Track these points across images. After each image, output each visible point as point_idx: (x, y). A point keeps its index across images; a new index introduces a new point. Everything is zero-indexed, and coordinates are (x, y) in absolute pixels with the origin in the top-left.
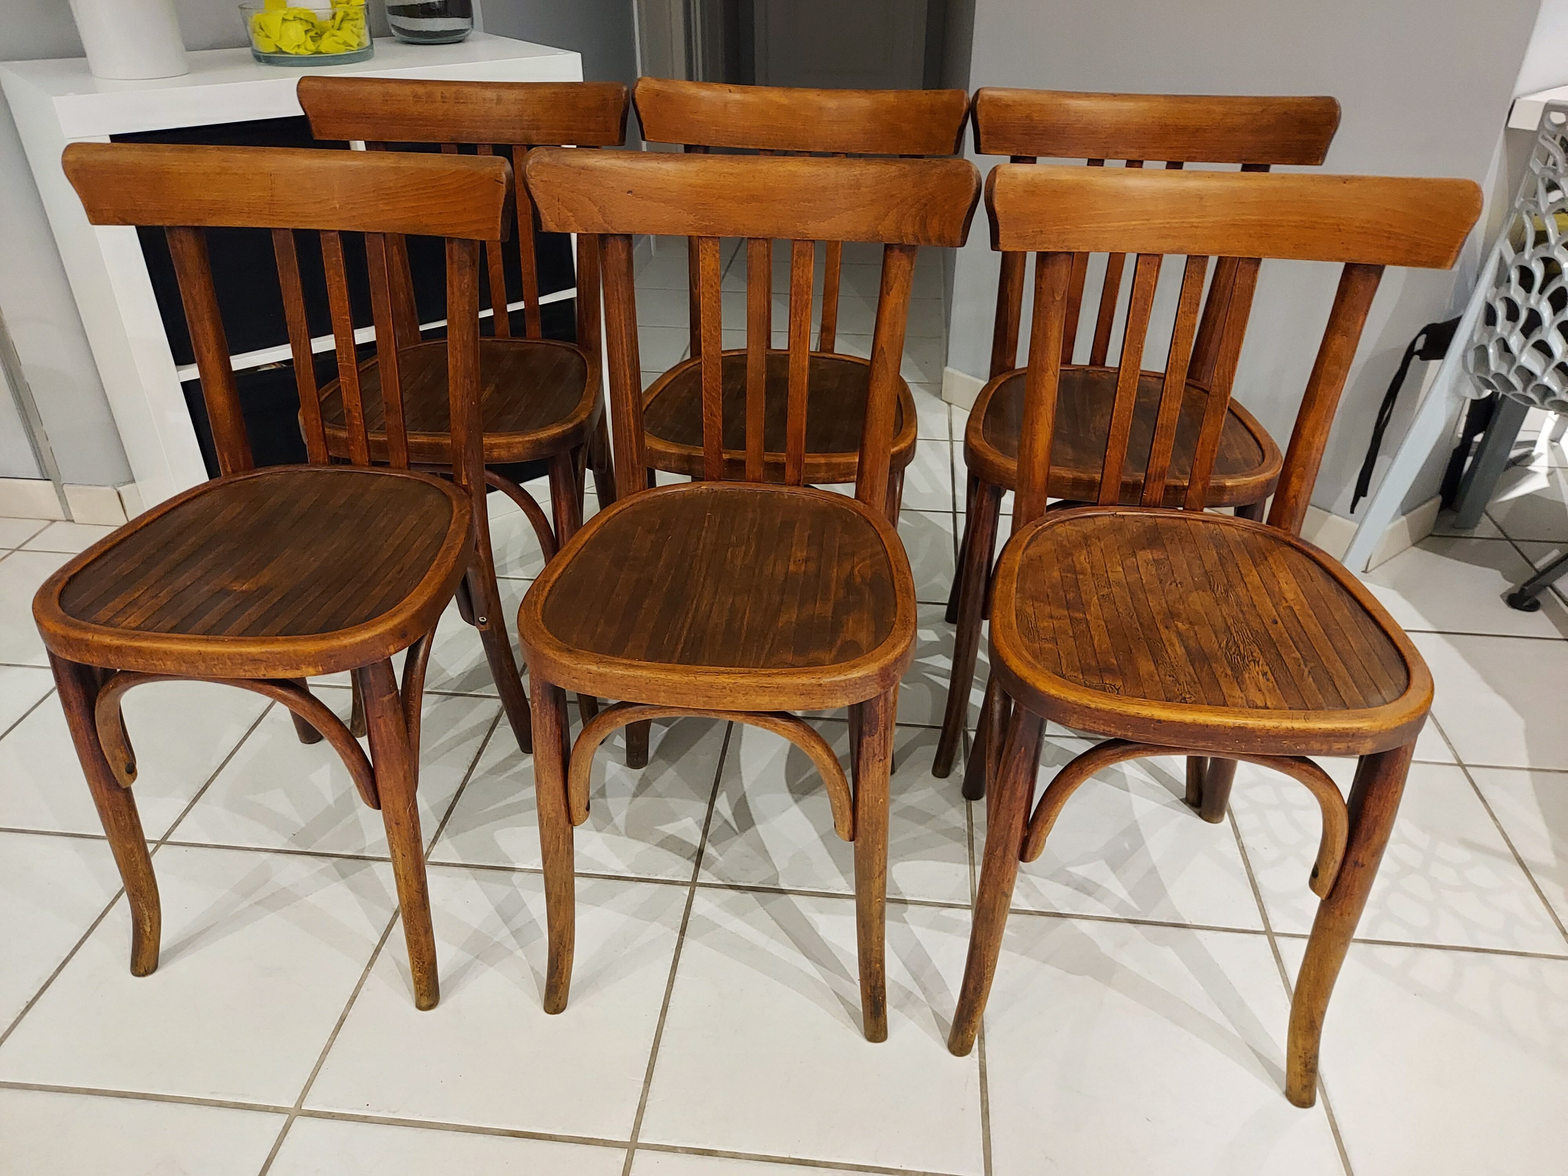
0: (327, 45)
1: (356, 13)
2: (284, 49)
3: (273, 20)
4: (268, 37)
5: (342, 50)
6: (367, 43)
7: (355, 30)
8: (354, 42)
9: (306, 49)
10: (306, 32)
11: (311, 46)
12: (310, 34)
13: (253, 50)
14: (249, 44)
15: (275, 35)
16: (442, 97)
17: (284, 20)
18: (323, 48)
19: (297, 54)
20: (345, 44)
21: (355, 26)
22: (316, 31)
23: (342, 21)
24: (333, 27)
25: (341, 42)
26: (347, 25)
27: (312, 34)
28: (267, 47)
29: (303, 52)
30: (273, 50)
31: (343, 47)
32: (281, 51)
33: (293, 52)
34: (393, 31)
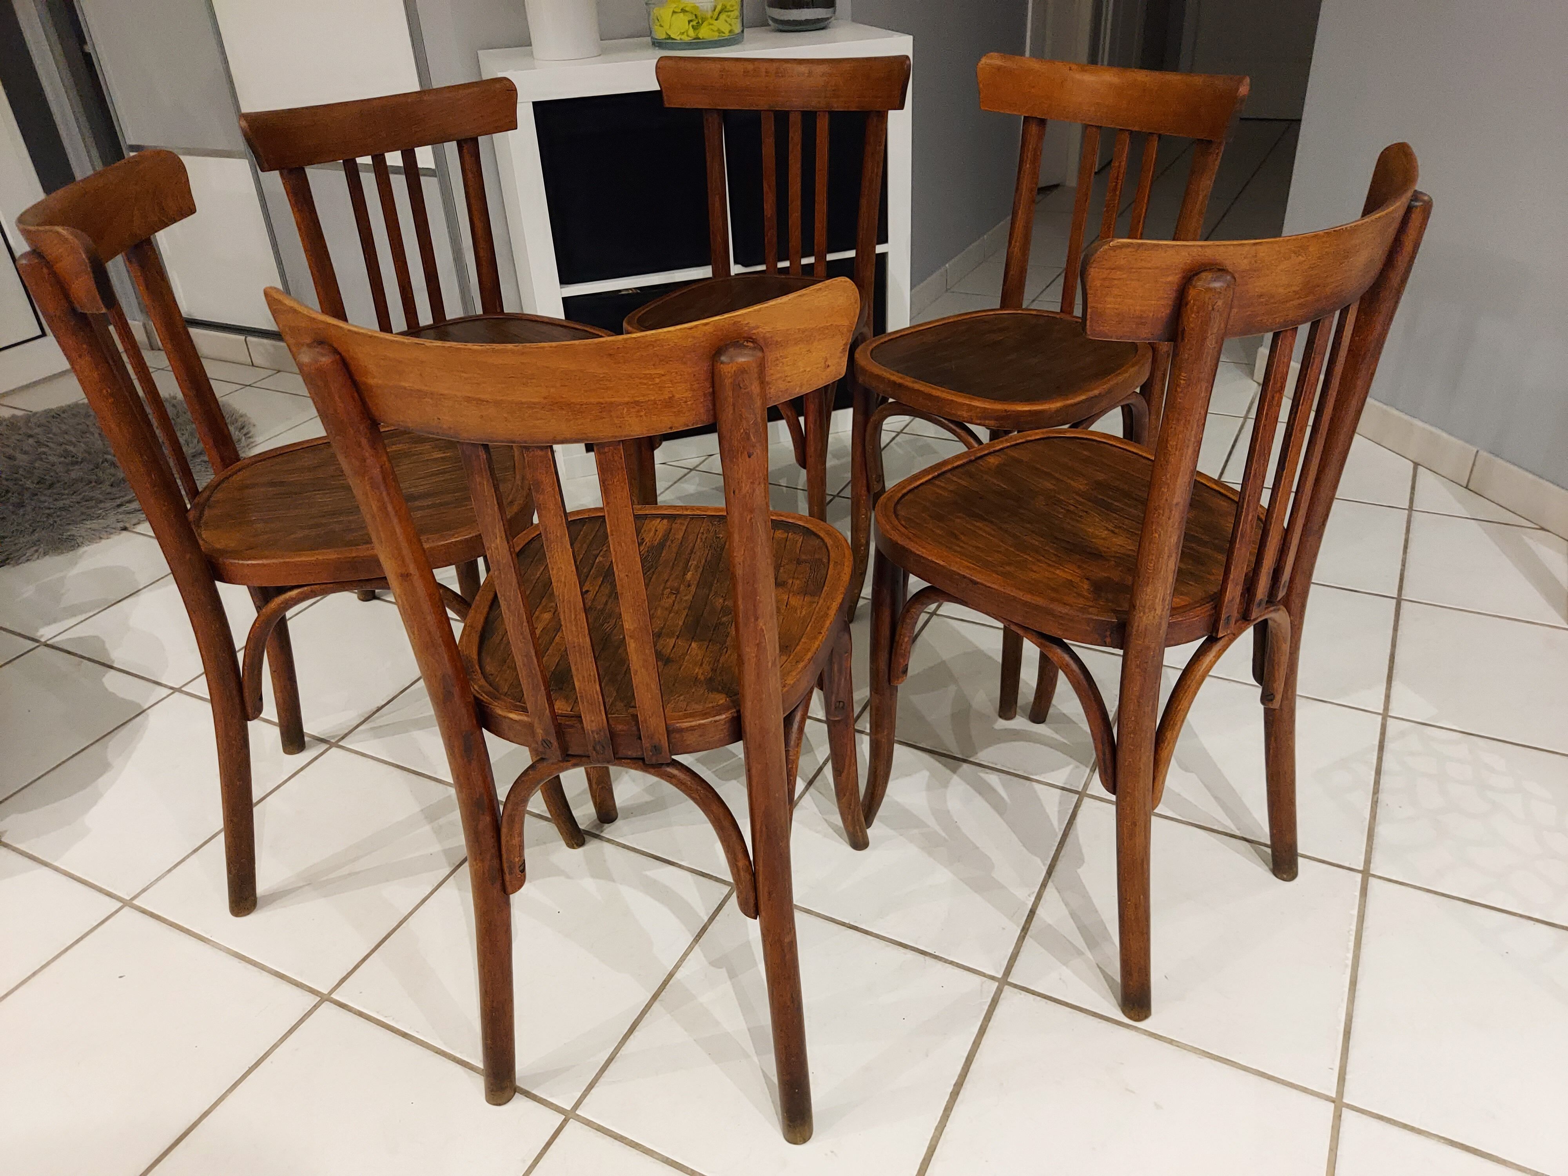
0: (705, 32)
1: (732, 6)
2: (673, 36)
3: (664, 13)
4: (661, 26)
5: (715, 36)
6: (737, 29)
7: (728, 20)
8: (726, 29)
9: (688, 36)
10: (690, 22)
11: (691, 33)
12: (691, 24)
13: (652, 38)
14: (650, 33)
15: (666, 26)
16: (766, 72)
17: (674, 12)
18: (700, 36)
19: (681, 39)
20: (719, 31)
21: (729, 17)
22: (697, 21)
23: (720, 13)
24: (712, 17)
25: (716, 29)
26: (723, 16)
27: (694, 23)
28: (660, 34)
29: (685, 38)
30: (664, 36)
31: (717, 34)
32: (670, 38)
33: (678, 38)
34: (770, 22)
